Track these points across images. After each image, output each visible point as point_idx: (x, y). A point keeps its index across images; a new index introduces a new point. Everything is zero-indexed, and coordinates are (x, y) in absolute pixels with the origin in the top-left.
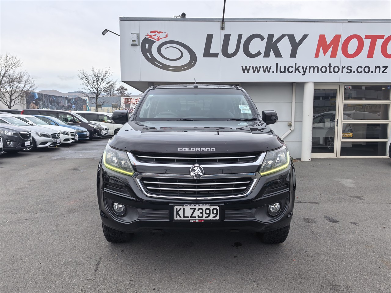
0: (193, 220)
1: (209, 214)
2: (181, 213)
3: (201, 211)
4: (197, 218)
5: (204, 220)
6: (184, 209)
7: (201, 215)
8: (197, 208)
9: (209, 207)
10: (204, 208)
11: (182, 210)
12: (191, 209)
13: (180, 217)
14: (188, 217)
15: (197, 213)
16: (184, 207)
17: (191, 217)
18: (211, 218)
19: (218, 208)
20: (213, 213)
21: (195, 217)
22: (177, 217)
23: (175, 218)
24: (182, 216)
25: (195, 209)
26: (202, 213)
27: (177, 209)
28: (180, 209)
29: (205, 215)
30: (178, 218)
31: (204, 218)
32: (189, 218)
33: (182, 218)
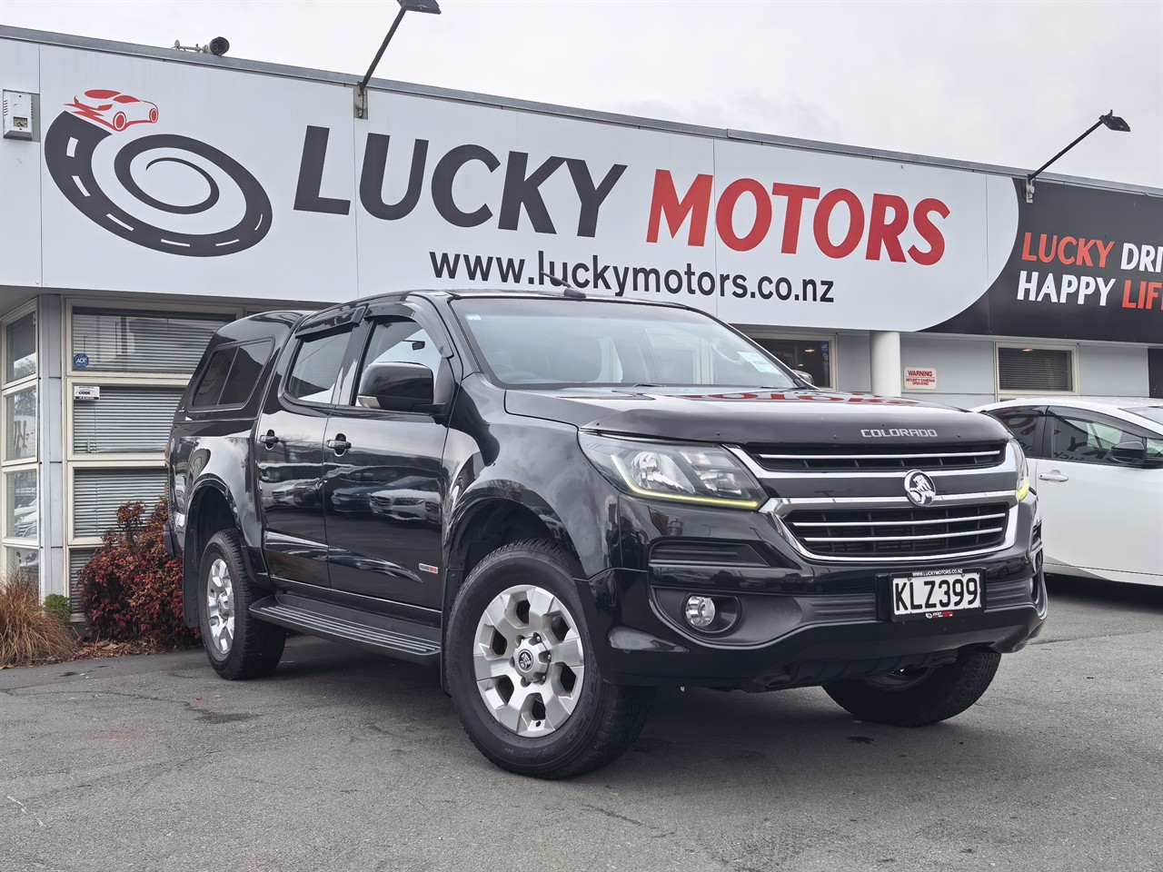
0: (932, 613)
1: (961, 594)
2: (906, 596)
3: (945, 587)
4: (939, 608)
5: (954, 611)
6: (911, 584)
7: (945, 601)
8: (938, 580)
9: (959, 577)
10: (951, 579)
11: (907, 588)
12: (926, 583)
13: (906, 608)
14: (920, 607)
15: (939, 595)
16: (913, 580)
17: (928, 605)
18: (964, 605)
19: (976, 576)
20: (969, 593)
21: (934, 605)
22: (898, 609)
23: (897, 613)
24: (908, 604)
25: (932, 583)
26: (947, 593)
27: (897, 585)
28: (905, 584)
29: (955, 599)
30: (902, 611)
31: (951, 607)
32: (924, 610)
33: (910, 611)
